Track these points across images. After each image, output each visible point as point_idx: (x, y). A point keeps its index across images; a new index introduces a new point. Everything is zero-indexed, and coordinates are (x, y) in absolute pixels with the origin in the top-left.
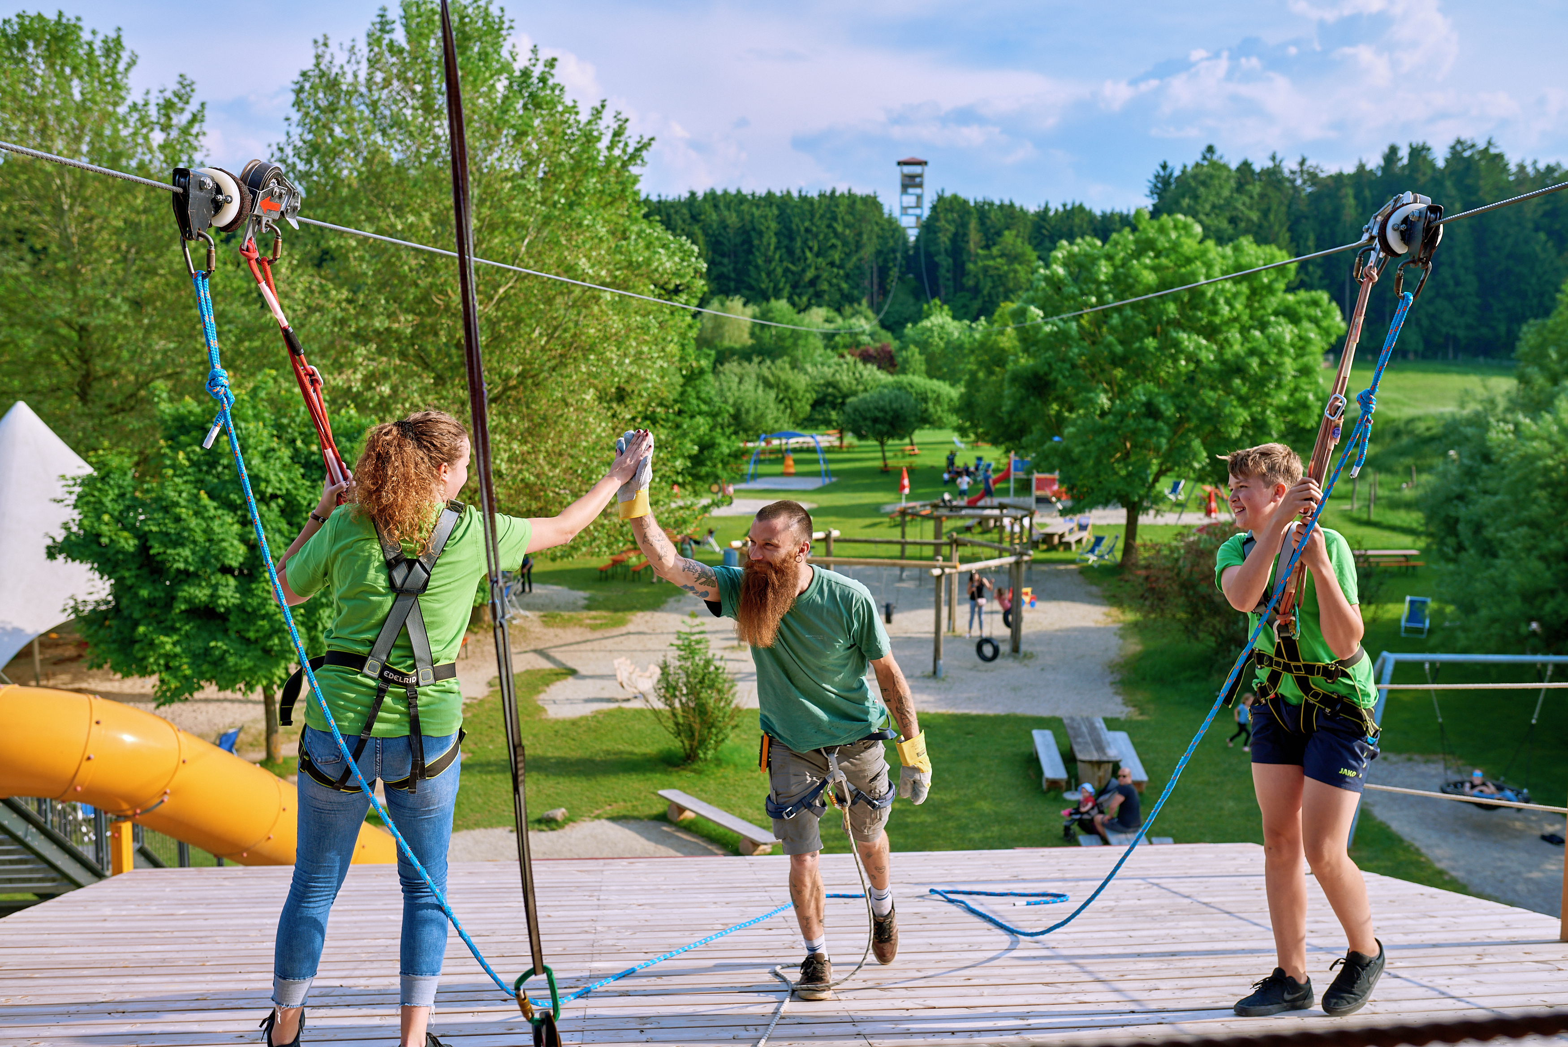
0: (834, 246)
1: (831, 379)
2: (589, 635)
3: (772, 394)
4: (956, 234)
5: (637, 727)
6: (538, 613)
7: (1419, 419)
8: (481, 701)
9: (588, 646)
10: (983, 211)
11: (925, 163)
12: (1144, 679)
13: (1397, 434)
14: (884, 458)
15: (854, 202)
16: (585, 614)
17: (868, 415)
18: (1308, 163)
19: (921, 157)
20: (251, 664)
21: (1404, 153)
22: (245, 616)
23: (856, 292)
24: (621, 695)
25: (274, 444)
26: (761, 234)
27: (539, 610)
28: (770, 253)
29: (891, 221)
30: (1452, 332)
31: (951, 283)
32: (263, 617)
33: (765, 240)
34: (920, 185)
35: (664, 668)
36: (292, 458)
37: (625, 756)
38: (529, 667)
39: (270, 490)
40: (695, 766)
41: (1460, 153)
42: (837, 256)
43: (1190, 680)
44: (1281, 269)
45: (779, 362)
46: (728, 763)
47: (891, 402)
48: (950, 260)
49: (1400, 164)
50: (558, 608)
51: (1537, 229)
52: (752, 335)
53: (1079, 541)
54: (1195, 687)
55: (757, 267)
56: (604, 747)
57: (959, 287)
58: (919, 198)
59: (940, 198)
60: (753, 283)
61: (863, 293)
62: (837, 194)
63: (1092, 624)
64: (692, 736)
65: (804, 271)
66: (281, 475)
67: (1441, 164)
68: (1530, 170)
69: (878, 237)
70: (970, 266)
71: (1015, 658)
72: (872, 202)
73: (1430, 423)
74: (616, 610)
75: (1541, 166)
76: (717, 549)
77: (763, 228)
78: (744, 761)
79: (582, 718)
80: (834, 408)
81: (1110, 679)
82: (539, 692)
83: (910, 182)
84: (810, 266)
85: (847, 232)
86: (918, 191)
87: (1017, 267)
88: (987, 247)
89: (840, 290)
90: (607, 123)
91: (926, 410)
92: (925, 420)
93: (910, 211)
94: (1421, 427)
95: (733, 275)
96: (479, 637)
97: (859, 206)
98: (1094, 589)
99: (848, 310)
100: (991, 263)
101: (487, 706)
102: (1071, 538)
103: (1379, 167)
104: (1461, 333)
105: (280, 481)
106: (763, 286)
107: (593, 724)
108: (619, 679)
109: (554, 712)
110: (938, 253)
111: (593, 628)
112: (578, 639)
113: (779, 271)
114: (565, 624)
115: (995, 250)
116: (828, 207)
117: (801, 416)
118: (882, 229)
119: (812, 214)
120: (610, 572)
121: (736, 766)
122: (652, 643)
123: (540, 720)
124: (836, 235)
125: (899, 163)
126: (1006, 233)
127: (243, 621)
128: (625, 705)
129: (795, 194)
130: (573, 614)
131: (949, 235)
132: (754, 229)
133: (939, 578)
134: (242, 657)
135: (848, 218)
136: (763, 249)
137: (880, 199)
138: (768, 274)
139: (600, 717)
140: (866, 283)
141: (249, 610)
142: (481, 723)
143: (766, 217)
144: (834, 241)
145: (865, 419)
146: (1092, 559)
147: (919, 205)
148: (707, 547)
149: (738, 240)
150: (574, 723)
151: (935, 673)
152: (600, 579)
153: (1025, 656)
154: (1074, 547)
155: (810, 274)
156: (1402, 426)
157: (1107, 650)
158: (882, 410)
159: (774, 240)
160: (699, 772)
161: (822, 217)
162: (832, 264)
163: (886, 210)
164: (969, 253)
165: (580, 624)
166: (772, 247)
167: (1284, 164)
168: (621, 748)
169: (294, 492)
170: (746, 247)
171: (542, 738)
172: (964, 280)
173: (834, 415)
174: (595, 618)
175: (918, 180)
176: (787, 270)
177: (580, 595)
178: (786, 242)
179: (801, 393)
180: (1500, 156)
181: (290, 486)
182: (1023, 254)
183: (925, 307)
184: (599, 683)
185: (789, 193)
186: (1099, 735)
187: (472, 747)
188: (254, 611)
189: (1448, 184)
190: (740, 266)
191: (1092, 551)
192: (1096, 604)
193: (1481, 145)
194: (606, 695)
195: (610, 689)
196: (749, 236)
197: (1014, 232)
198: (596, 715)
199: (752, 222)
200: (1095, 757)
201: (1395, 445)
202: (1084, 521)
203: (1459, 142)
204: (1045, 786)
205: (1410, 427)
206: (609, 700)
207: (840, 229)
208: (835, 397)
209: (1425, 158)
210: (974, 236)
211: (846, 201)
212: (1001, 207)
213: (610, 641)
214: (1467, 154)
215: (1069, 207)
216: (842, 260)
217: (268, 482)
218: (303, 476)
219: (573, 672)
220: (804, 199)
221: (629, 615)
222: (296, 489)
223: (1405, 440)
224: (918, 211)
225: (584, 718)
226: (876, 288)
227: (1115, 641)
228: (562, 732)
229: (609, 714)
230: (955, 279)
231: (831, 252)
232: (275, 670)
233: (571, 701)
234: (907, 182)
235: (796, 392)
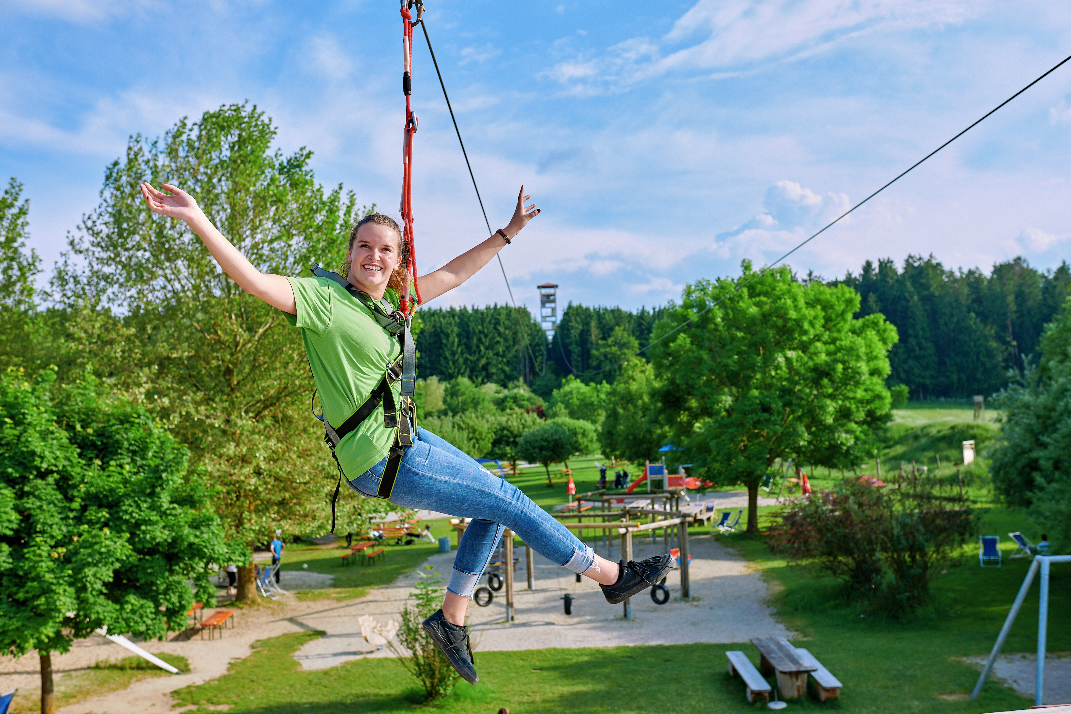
0: (498, 342)
1: (504, 424)
2: (335, 605)
3: (465, 434)
4: (582, 331)
5: (381, 673)
6: (293, 592)
7: (930, 426)
8: (245, 660)
9: (336, 613)
10: (600, 315)
11: (557, 286)
12: (797, 609)
13: (916, 437)
14: (549, 478)
15: (510, 311)
16: (332, 590)
17: (536, 445)
18: (814, 275)
19: (553, 282)
20: (19, 624)
21: (875, 265)
22: (17, 580)
23: (515, 373)
24: (365, 647)
25: (53, 427)
26: (447, 336)
27: (294, 589)
28: (455, 348)
29: (535, 325)
30: (921, 380)
31: (580, 364)
32: (33, 580)
33: (451, 339)
34: (554, 301)
35: (405, 614)
36: (70, 439)
37: (372, 698)
38: (286, 631)
39: (44, 466)
40: (437, 702)
41: (912, 265)
42: (501, 349)
43: (836, 607)
44: (849, 302)
45: (467, 413)
46: (465, 698)
47: (552, 435)
48: (580, 348)
49: (874, 273)
50: (310, 587)
51: (969, 311)
52: (445, 402)
53: (709, 519)
54: (842, 612)
55: (446, 358)
56: (354, 692)
57: (587, 367)
58: (554, 309)
59: (570, 307)
60: (443, 369)
61: (520, 374)
62: (498, 307)
63: (738, 574)
64: (432, 676)
65: (478, 360)
66: (58, 453)
67: (900, 271)
68: (957, 274)
69: (528, 335)
70: (594, 352)
71: (687, 602)
72: (523, 312)
73: (940, 428)
74: (356, 586)
75: (965, 271)
76: (433, 540)
77: (449, 331)
78: (480, 695)
79: (332, 669)
80: (508, 445)
81: (768, 612)
82: (295, 650)
83: (547, 299)
84: (483, 357)
85: (507, 332)
86: (553, 305)
87: (626, 351)
88: (604, 338)
89: (503, 371)
90: (344, 199)
91: (576, 442)
92: (577, 448)
93: (548, 319)
94: (933, 431)
95: (428, 365)
96: (244, 611)
97: (514, 315)
98: (731, 550)
99: (510, 385)
100: (608, 350)
101: (249, 664)
102: (704, 517)
103: (860, 275)
104: (928, 382)
105: (56, 458)
106: (451, 371)
107: (342, 673)
108: (364, 635)
109: (308, 665)
110: (571, 344)
111: (338, 600)
112: (326, 608)
113: (461, 360)
114: (315, 599)
115: (610, 341)
116: (492, 315)
117: (485, 451)
118: (531, 329)
119: (483, 320)
120: (350, 560)
121: (472, 699)
122: (388, 608)
123: (296, 673)
124: (500, 334)
125: (539, 287)
126: (617, 328)
127: (16, 585)
128: (370, 656)
129: (470, 309)
130: (323, 591)
131: (578, 331)
132: (442, 332)
133: (624, 535)
134: (11, 618)
135: (507, 322)
136: (449, 346)
137: (529, 309)
138: (454, 362)
139: (349, 667)
140: (521, 366)
141: (21, 573)
142: (243, 678)
143: (450, 324)
144: (498, 339)
145: (534, 448)
146: (722, 529)
147: (553, 315)
148: (425, 539)
149: (432, 340)
150: (326, 673)
151: (625, 615)
152: (343, 565)
153: (694, 599)
154: (706, 523)
155: (483, 361)
156: (919, 432)
157: (757, 591)
158: (546, 440)
159: (456, 340)
160: (440, 707)
161: (490, 322)
162: (497, 354)
163: (533, 316)
164: (592, 343)
165: (328, 597)
166: (456, 344)
167: (797, 276)
168: (369, 691)
169: (69, 468)
170: (438, 345)
171: (298, 687)
172: (590, 361)
173: (508, 449)
174: (340, 593)
175: (552, 298)
176: (466, 360)
177: (327, 577)
178: (464, 340)
179: (484, 434)
180: (939, 264)
181: (66, 463)
182: (629, 342)
183: (564, 381)
184: (346, 640)
185: (465, 308)
186: (787, 650)
187: (235, 699)
188: (26, 574)
189: (908, 284)
190: (434, 357)
191: (722, 523)
192: (736, 560)
193: (926, 257)
194: (352, 649)
195: (356, 644)
196: (439, 337)
197: (622, 328)
198: (344, 666)
199: (441, 327)
200: (794, 668)
201: (916, 444)
202: (710, 505)
203: (910, 257)
204: (750, 697)
205: (925, 431)
206: (355, 653)
207: (502, 330)
208: (508, 437)
209: (891, 267)
210: (595, 332)
211: (505, 312)
212: (613, 311)
213: (354, 608)
214: (916, 264)
215: (657, 310)
216: (504, 351)
217: (42, 458)
218: (80, 455)
219: (322, 634)
220: (476, 311)
221: (367, 589)
222: (72, 466)
223: (923, 441)
224: (553, 319)
225: (335, 669)
226: (528, 369)
227: (761, 585)
228: (315, 681)
229: (355, 664)
230: (582, 361)
231: (497, 346)
232: (42, 629)
233: (321, 656)
234: (545, 299)
235: (480, 434)
